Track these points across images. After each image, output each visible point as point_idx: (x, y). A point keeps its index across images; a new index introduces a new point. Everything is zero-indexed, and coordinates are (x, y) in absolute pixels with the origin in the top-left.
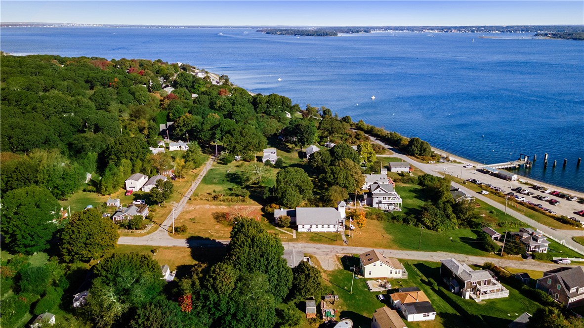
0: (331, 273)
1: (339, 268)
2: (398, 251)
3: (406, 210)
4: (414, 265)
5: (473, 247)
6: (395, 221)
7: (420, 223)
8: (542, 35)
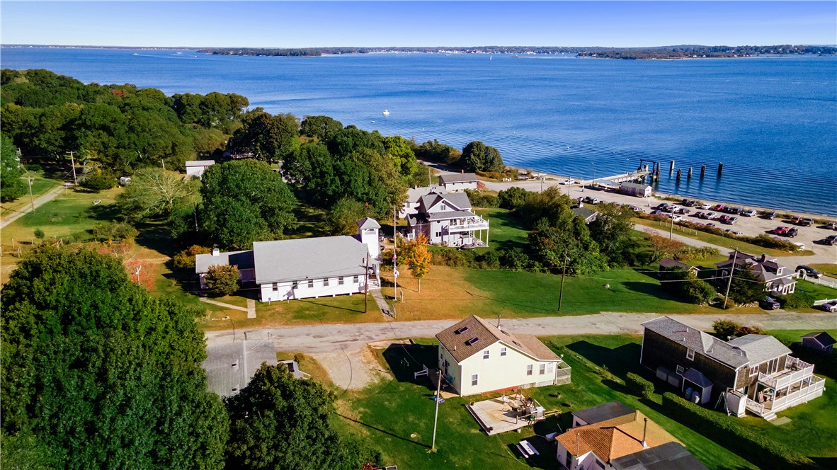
0: (362, 397)
1: (383, 379)
2: (515, 321)
3: (496, 245)
4: (567, 346)
5: (660, 298)
6: (484, 264)
7: (537, 263)
8: (585, 55)
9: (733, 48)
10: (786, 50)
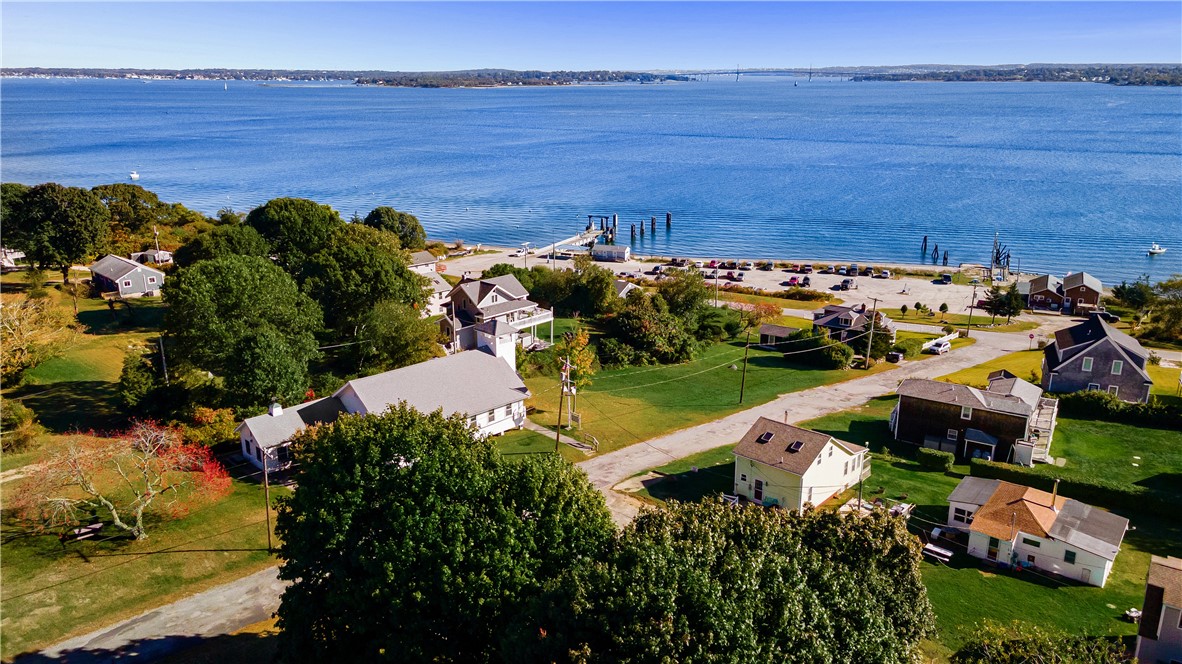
7: (644, 353)
8: (368, 82)
9: (548, 74)
10: (604, 77)
